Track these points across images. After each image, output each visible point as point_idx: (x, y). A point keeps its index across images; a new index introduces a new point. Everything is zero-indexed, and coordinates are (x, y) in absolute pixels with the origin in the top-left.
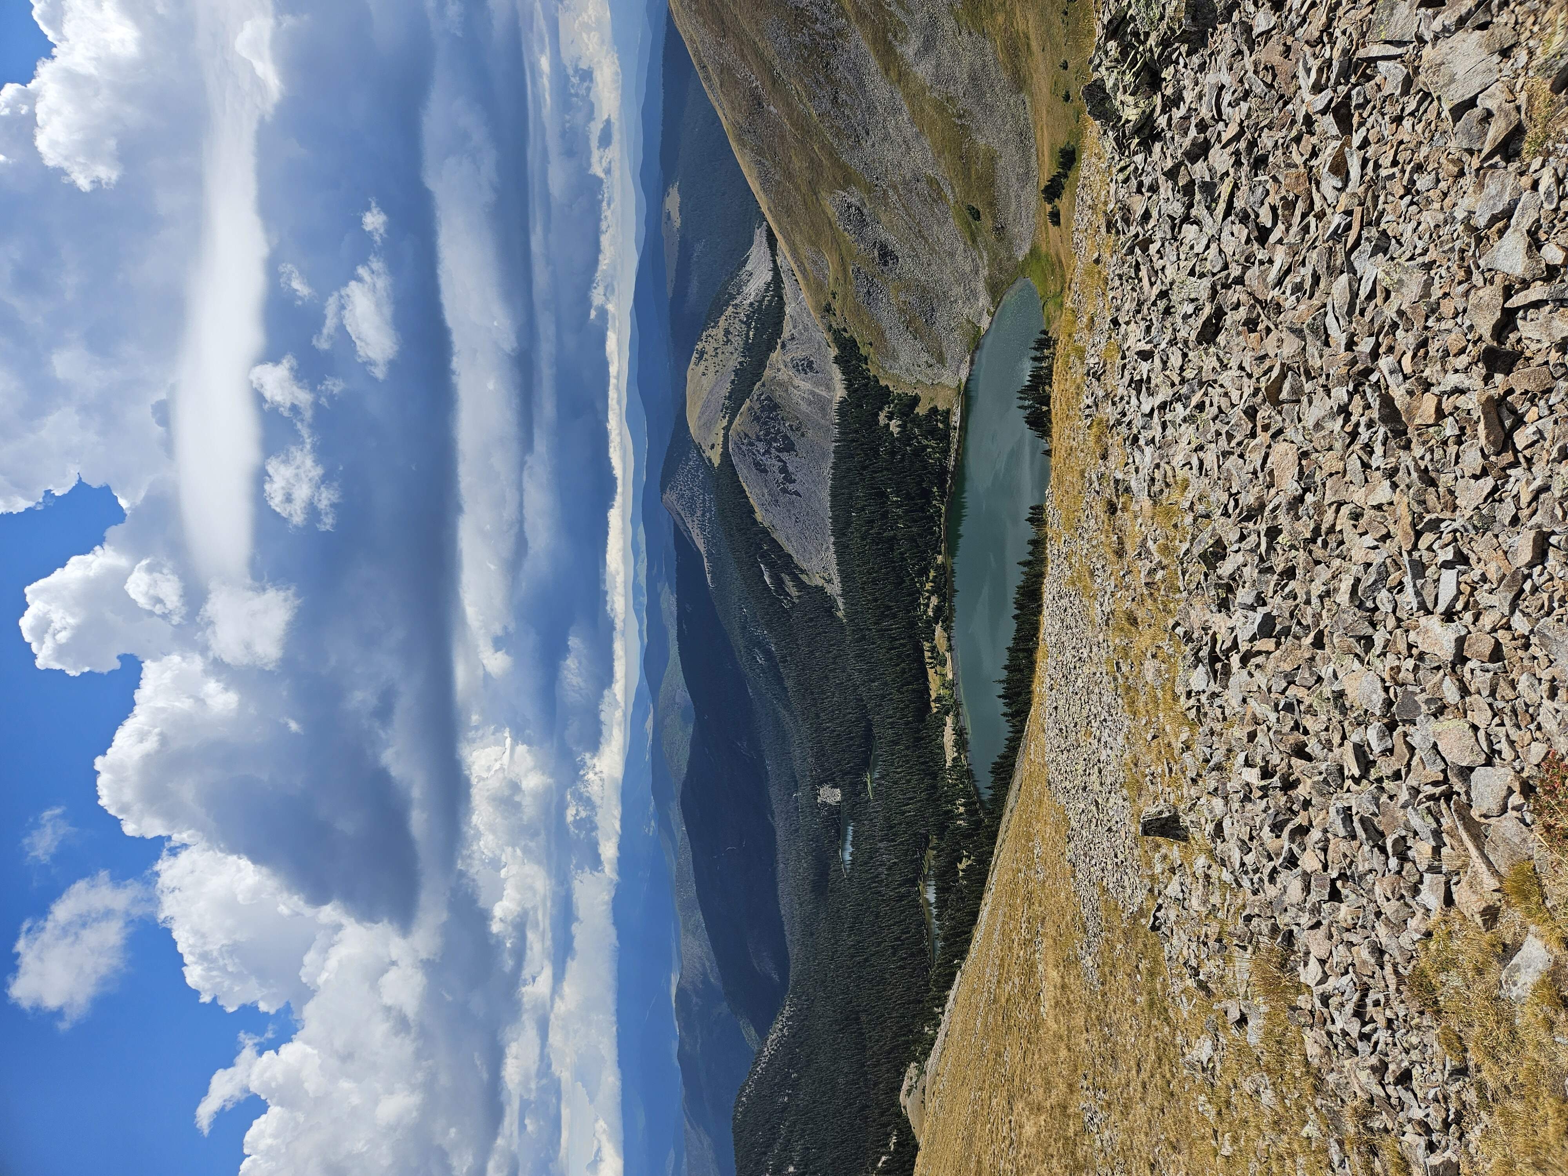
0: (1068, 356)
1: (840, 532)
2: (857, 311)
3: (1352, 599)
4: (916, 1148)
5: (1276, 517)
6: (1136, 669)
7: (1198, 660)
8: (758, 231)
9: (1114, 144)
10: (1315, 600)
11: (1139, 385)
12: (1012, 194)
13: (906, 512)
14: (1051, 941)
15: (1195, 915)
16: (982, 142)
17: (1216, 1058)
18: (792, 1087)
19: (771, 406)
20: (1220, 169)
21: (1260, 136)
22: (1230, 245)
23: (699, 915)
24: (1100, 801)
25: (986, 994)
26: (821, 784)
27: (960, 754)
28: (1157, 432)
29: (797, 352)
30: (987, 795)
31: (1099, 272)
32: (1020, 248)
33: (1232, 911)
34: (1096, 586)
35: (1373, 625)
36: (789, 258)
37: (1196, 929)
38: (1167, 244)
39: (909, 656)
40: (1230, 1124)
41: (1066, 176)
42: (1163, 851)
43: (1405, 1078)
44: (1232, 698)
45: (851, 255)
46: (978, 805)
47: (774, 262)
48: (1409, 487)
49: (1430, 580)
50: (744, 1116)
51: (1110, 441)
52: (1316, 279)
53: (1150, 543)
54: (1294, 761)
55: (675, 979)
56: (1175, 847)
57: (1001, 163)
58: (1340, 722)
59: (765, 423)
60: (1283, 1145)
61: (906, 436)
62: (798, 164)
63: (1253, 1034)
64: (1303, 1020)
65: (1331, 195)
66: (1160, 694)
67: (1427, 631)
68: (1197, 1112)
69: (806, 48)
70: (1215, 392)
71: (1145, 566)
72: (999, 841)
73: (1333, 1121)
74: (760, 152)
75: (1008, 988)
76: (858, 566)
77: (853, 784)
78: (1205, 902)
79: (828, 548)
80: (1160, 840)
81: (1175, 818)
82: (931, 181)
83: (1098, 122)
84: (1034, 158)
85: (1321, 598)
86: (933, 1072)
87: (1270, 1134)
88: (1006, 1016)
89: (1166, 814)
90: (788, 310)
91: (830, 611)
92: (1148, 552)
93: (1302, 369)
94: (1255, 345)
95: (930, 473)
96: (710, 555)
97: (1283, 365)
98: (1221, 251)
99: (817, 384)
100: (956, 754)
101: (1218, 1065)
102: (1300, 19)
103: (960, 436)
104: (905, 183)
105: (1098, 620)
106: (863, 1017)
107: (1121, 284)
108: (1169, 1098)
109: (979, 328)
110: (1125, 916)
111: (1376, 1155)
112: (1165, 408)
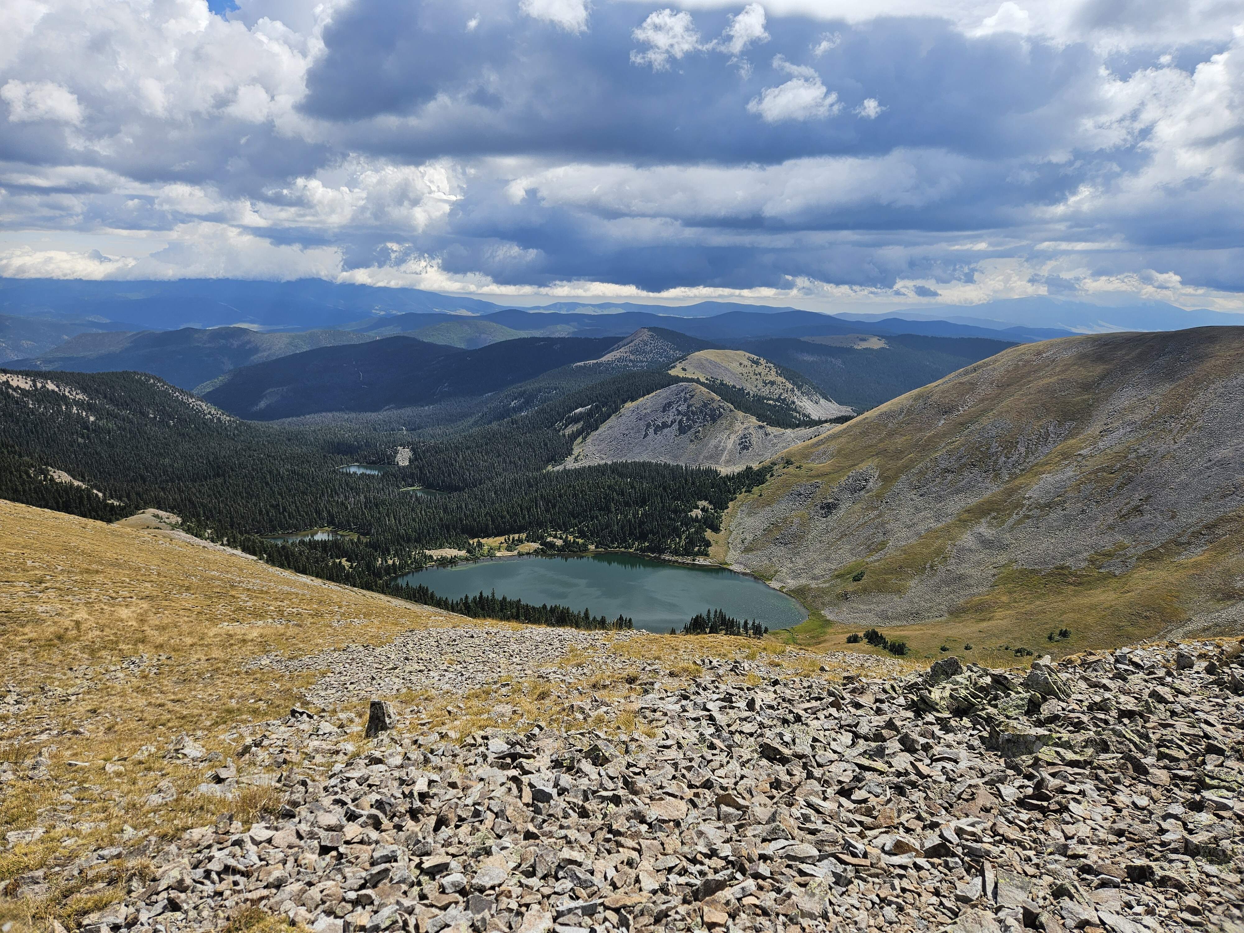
0: (749, 648)
1: (615, 469)
2: (786, 485)
3: (564, 860)
4: (109, 521)
5: (628, 802)
6: (503, 699)
7: (513, 745)
8: (849, 409)
9: (912, 682)
10: (563, 832)
11: (728, 699)
12: (872, 607)
13: (629, 521)
14: (283, 631)
15: (305, 744)
16: (912, 583)
17: (186, 760)
18: (162, 421)
19: (715, 417)
20: (894, 761)
21: (920, 790)
22: (836, 769)
23: (305, 348)
24: (397, 671)
25: (238, 579)
26: (413, 450)
27: (436, 561)
28: (692, 714)
29: (756, 437)
30: (402, 582)
31: (814, 671)
32: (831, 612)
33: (310, 772)
34: (569, 668)
35: (544, 878)
36: (829, 433)
37: (294, 745)
38: (837, 721)
39: (515, 521)
40: (132, 771)
41: (885, 648)
42: (357, 720)
43: (173, 906)
44: (483, 770)
45: (830, 482)
46: (393, 575)
47: (826, 421)
48: (654, 903)
49: (581, 920)
50: (137, 381)
51: (684, 679)
52: (813, 832)
53: (604, 709)
54: (434, 818)
55: (254, 327)
56: (360, 728)
57: (896, 598)
58: (466, 853)
59: (701, 412)
60: (115, 811)
61: (688, 522)
62: (900, 441)
63: (207, 788)
64: (221, 825)
65: (879, 842)
66: (485, 716)
67: (540, 918)
68: (141, 746)
69: (987, 449)
70: (723, 757)
71: (587, 705)
72: (364, 592)
73: (138, 849)
74: (909, 411)
75: (243, 597)
76: (588, 483)
77: (412, 476)
78: (316, 751)
79: (603, 459)
80: (367, 717)
81: (385, 728)
82: (883, 544)
83: (929, 670)
84: (899, 623)
85: (566, 837)
86: (173, 536)
87: (124, 802)
88: (220, 595)
89: (388, 721)
90: (789, 431)
91: (552, 460)
92: (598, 707)
93: (744, 822)
94: (760, 787)
95: (660, 540)
96: (599, 365)
97: (747, 807)
98: (832, 762)
99: (731, 453)
100: (435, 558)
101: (181, 761)
102: (1012, 819)
103: (688, 564)
104: (883, 524)
105: (543, 670)
106: (219, 480)
107: (804, 688)
108: (151, 725)
109: (771, 580)
110: (303, 690)
111: (109, 884)
112: (710, 720)
